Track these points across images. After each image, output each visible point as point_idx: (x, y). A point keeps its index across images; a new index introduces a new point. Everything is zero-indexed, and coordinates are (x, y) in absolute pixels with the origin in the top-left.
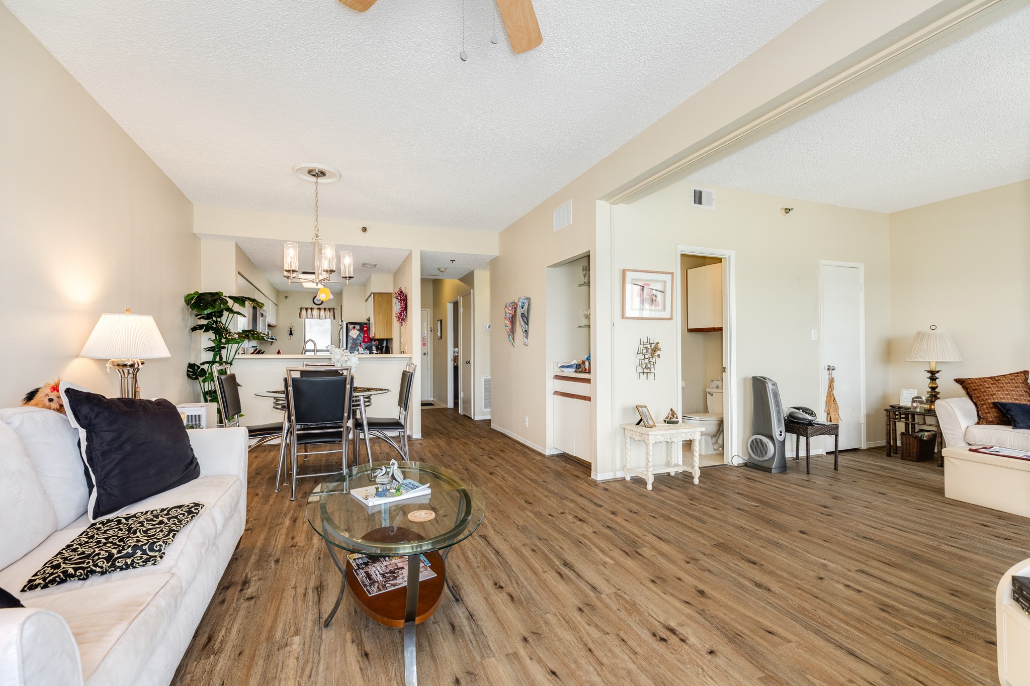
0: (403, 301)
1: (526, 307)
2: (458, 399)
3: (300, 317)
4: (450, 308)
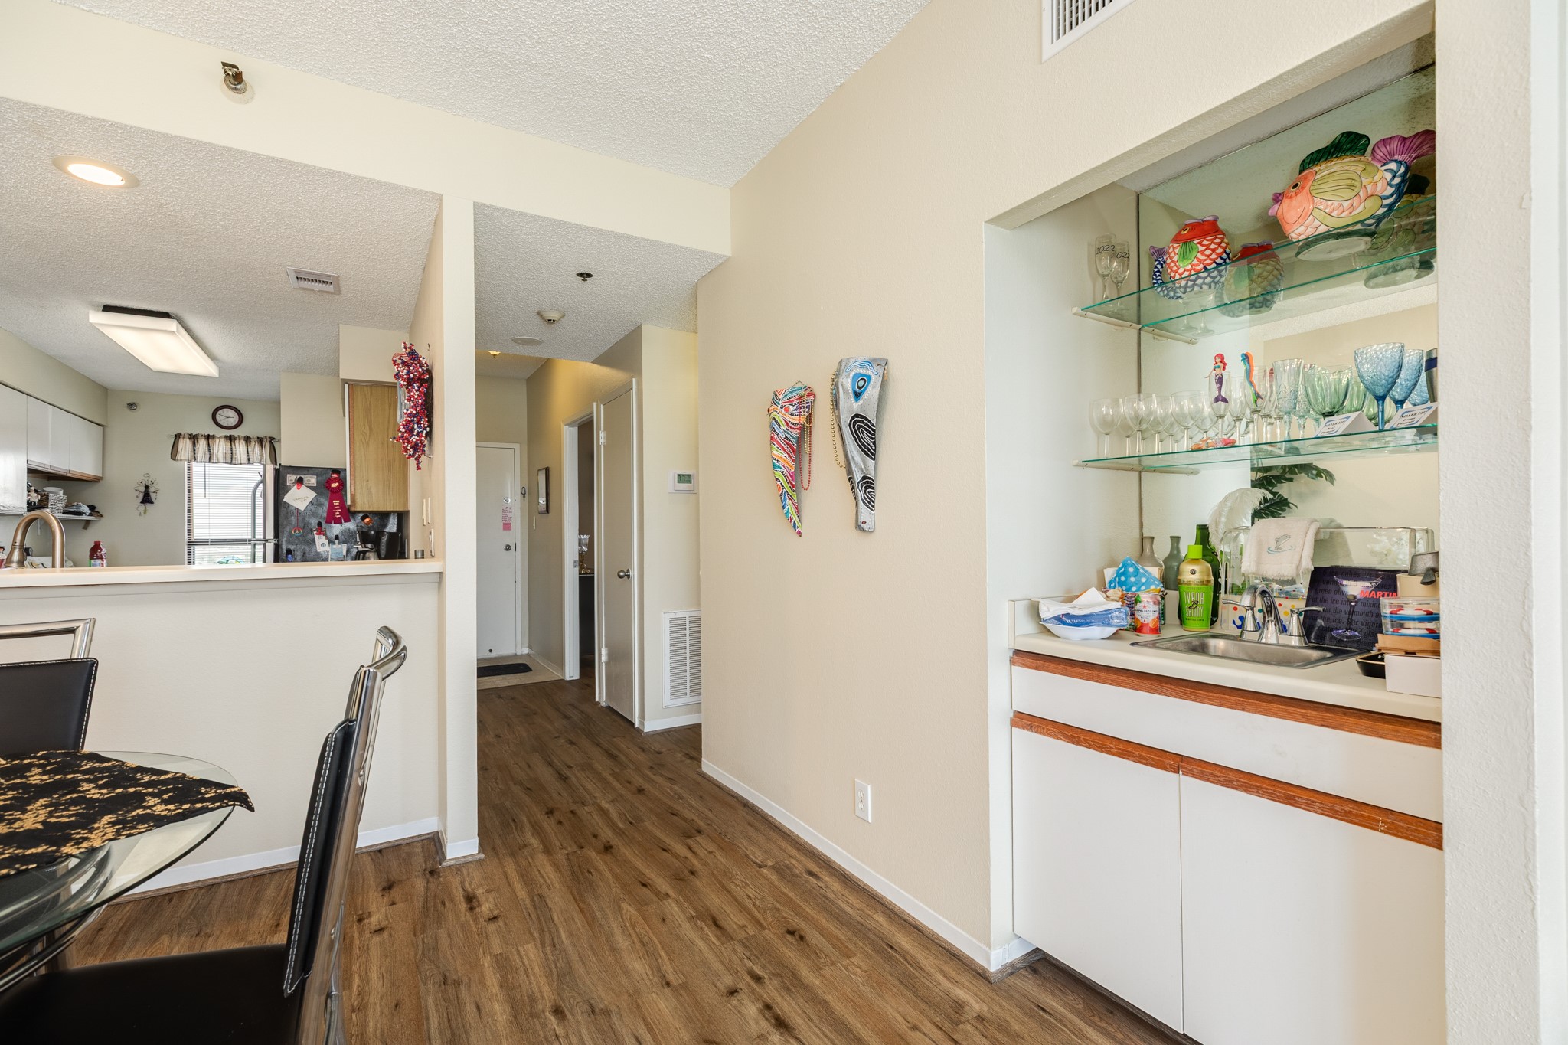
0: (416, 385)
1: (872, 392)
2: (594, 653)
3: (174, 457)
4: (569, 438)
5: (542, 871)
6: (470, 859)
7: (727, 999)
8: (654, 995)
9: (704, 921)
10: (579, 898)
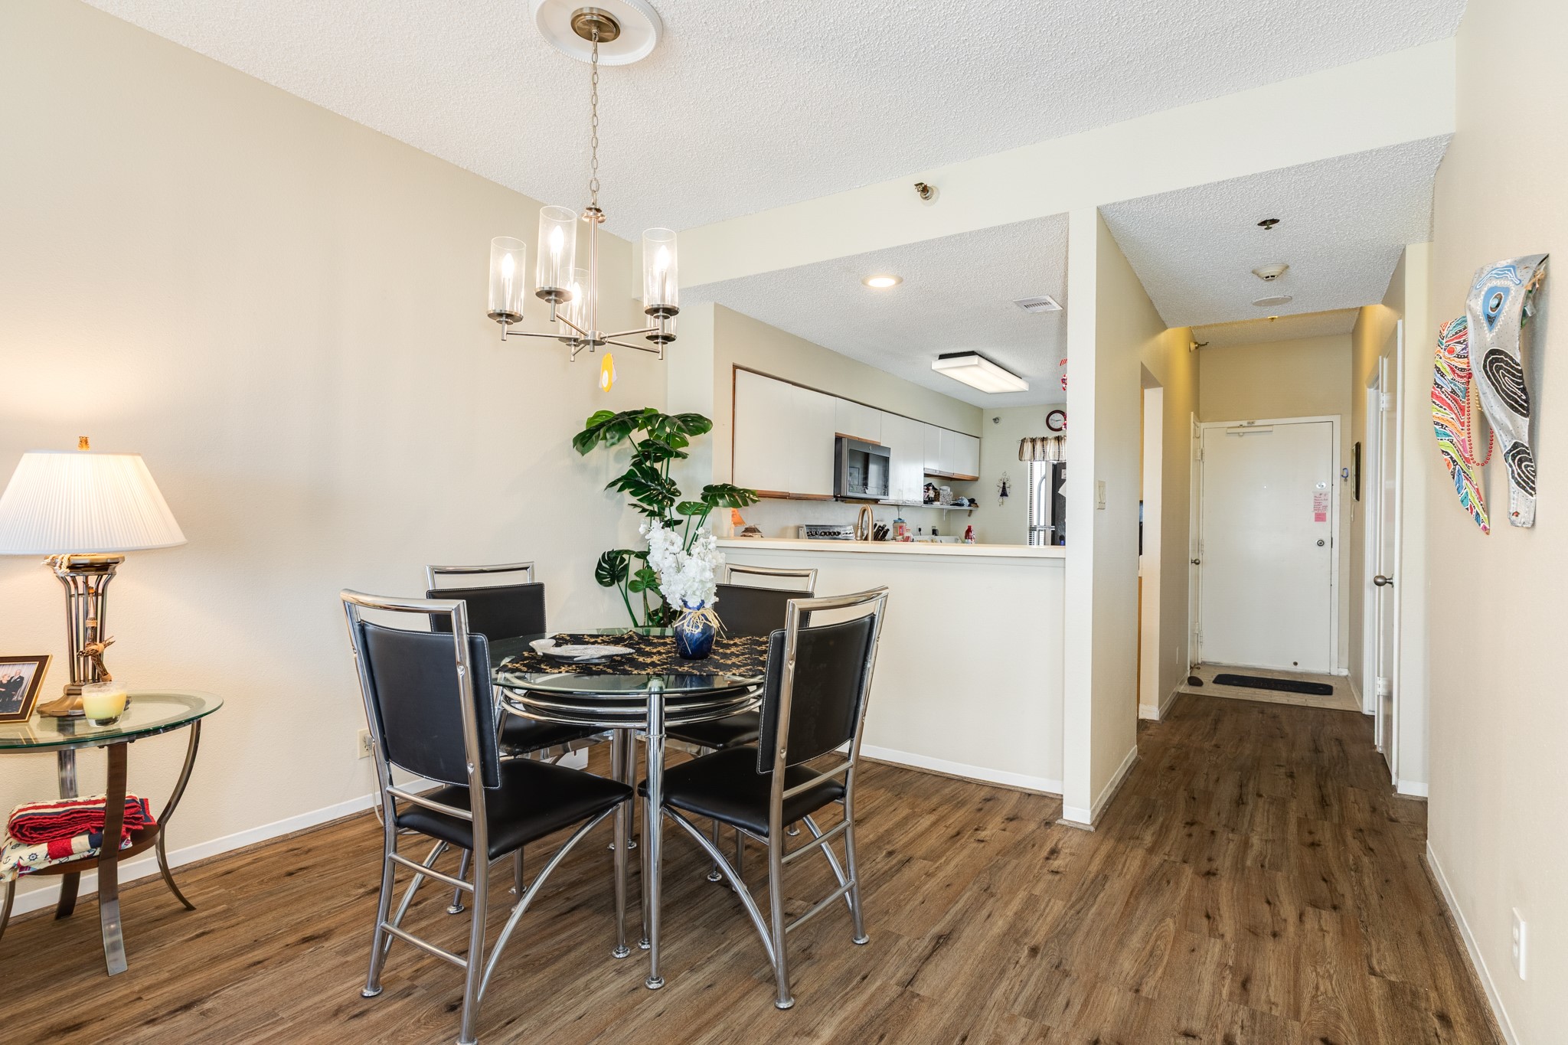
3: (1021, 458)
5: (1128, 862)
6: (1081, 827)
7: (1177, 1035)
8: (1116, 989)
9: (1234, 975)
10: (1135, 894)
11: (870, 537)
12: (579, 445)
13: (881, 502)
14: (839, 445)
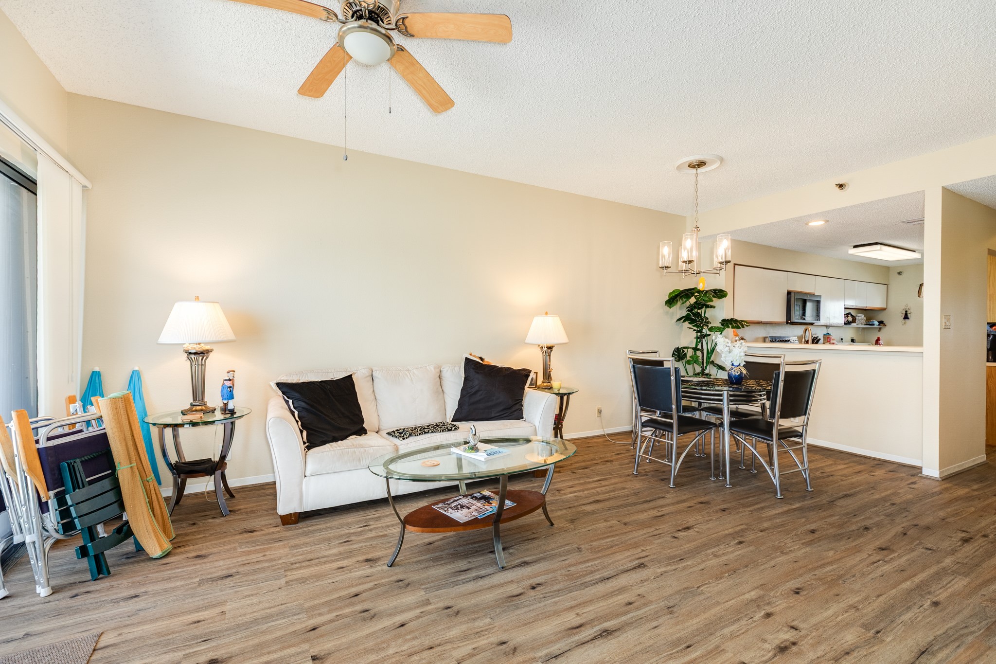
6: (933, 478)
11: (810, 342)
12: (668, 304)
13: (815, 324)
14: (789, 296)
